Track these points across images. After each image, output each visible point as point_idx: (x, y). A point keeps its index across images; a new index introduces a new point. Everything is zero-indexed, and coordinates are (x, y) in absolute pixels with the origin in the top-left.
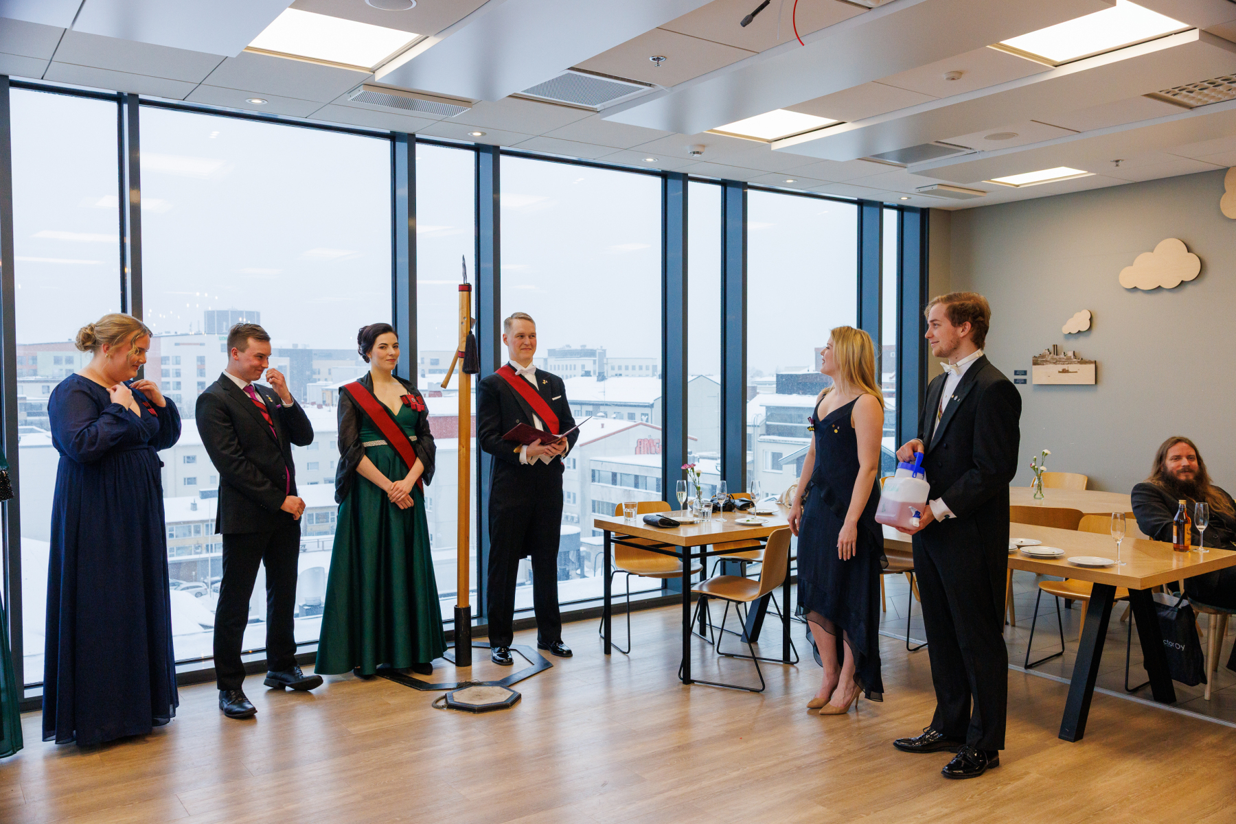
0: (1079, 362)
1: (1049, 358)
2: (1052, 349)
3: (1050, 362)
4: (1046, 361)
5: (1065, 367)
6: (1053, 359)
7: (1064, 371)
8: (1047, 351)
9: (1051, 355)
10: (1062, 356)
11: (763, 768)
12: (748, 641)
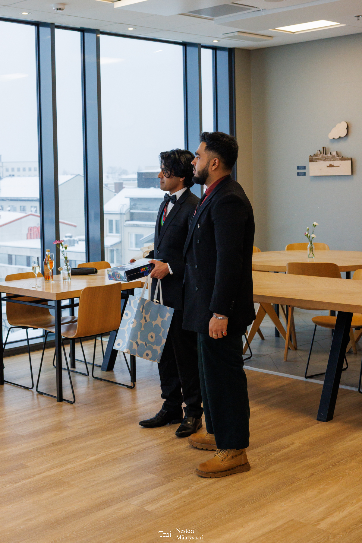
0: (340, 159)
1: (320, 157)
2: (322, 150)
3: (321, 160)
4: (318, 159)
5: (331, 163)
6: (323, 157)
7: (331, 166)
8: (319, 152)
9: (322, 154)
10: (329, 155)
11: (112, 453)
12: (106, 370)
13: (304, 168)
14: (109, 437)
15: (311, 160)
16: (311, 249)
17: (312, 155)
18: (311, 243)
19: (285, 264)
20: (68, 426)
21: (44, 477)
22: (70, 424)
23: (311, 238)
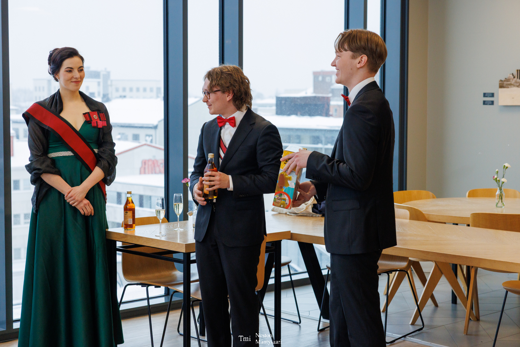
1: (513, 82)
4: (511, 84)
6: (516, 82)
8: (511, 75)
9: (516, 79)
13: (492, 95)
15: (501, 86)
16: (501, 196)
17: (503, 79)
18: (500, 190)
19: (468, 214)
23: (501, 183)
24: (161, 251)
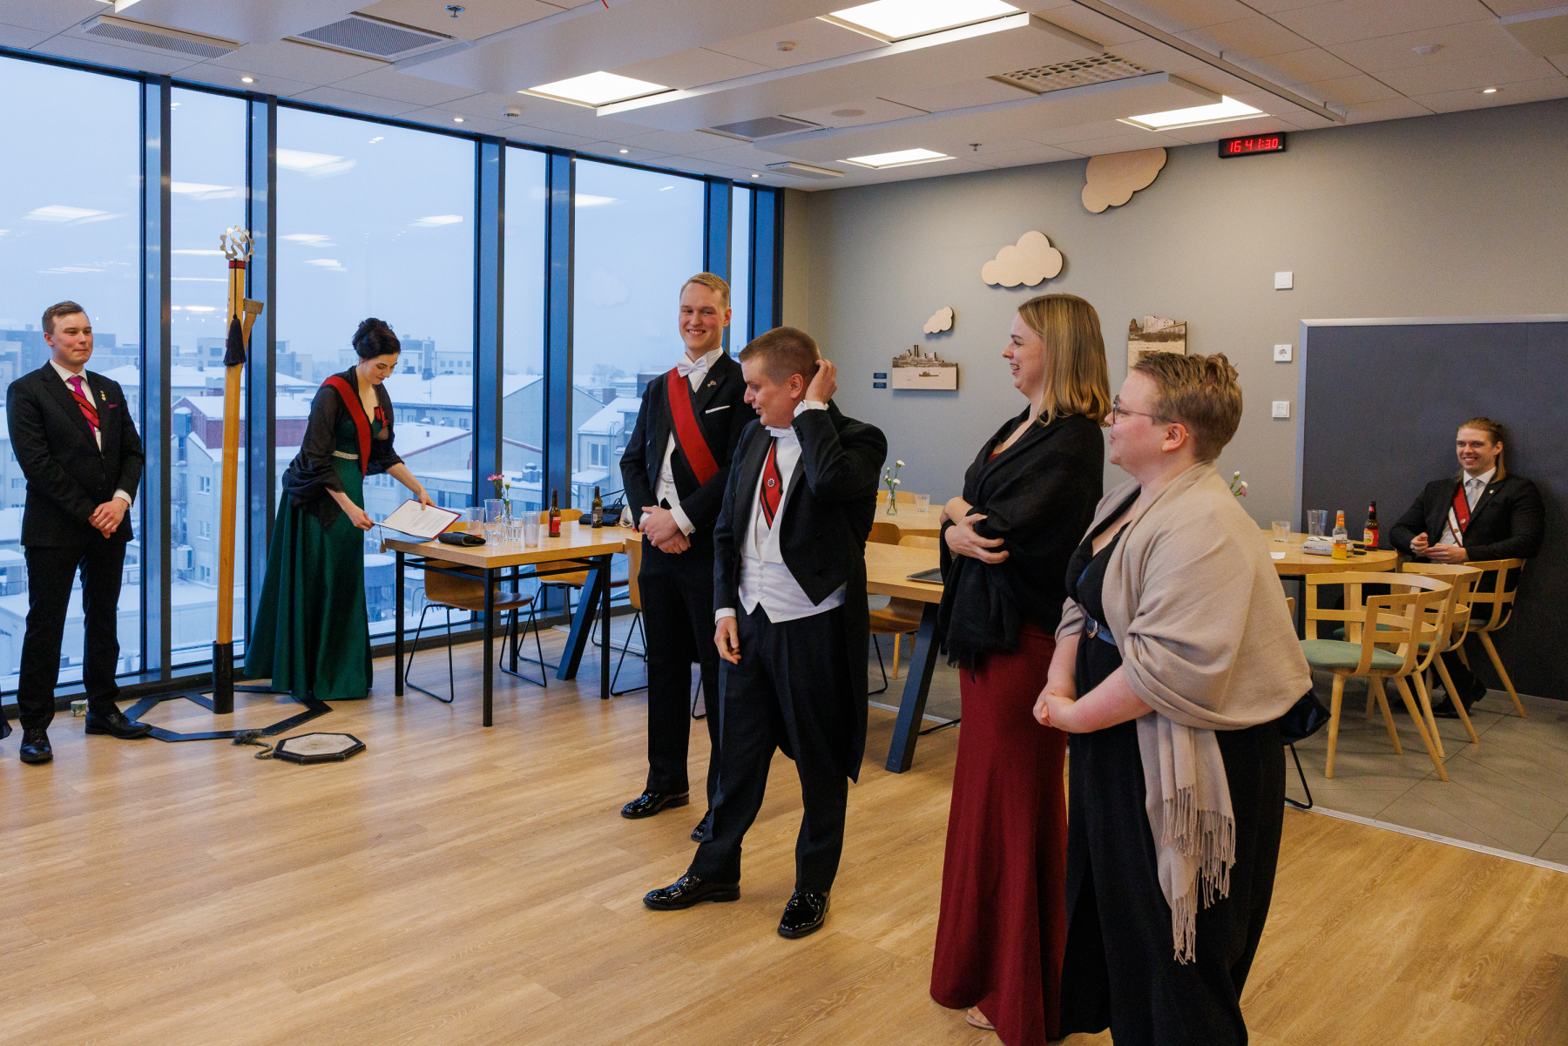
0: (940, 365)
1: (909, 360)
2: (912, 351)
3: (911, 365)
4: (907, 363)
5: (926, 370)
6: (913, 360)
7: (925, 375)
8: (907, 352)
9: (912, 357)
10: (923, 358)
11: (562, 813)
12: (564, 678)
13: (885, 376)
14: (559, 786)
15: (895, 365)
16: (893, 500)
17: (898, 357)
18: (893, 493)
20: (496, 767)
21: (451, 849)
22: (497, 763)
23: (892, 485)
24: (457, 566)
